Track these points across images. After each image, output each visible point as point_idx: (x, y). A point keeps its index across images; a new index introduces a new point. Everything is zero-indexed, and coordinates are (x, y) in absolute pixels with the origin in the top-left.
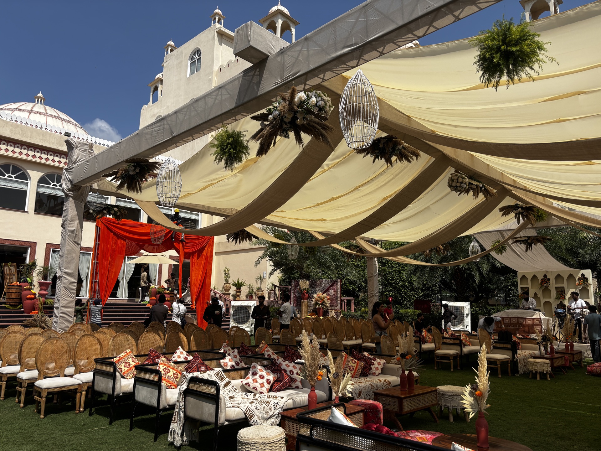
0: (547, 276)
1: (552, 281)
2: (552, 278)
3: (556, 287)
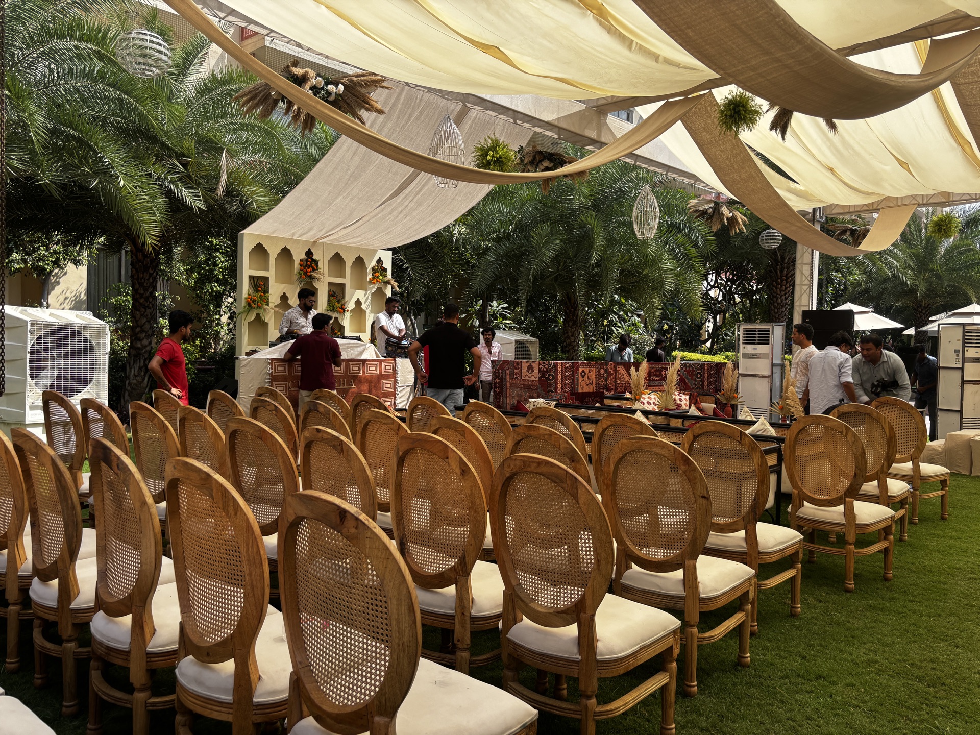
0: (312, 254)
1: (324, 266)
2: (323, 259)
3: (329, 284)
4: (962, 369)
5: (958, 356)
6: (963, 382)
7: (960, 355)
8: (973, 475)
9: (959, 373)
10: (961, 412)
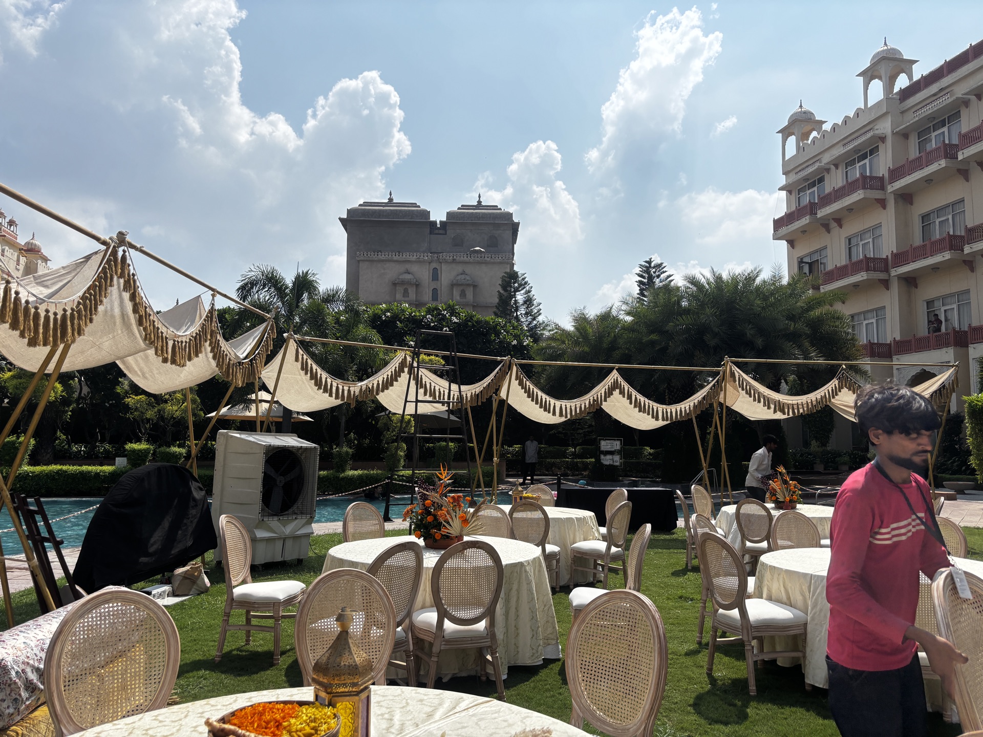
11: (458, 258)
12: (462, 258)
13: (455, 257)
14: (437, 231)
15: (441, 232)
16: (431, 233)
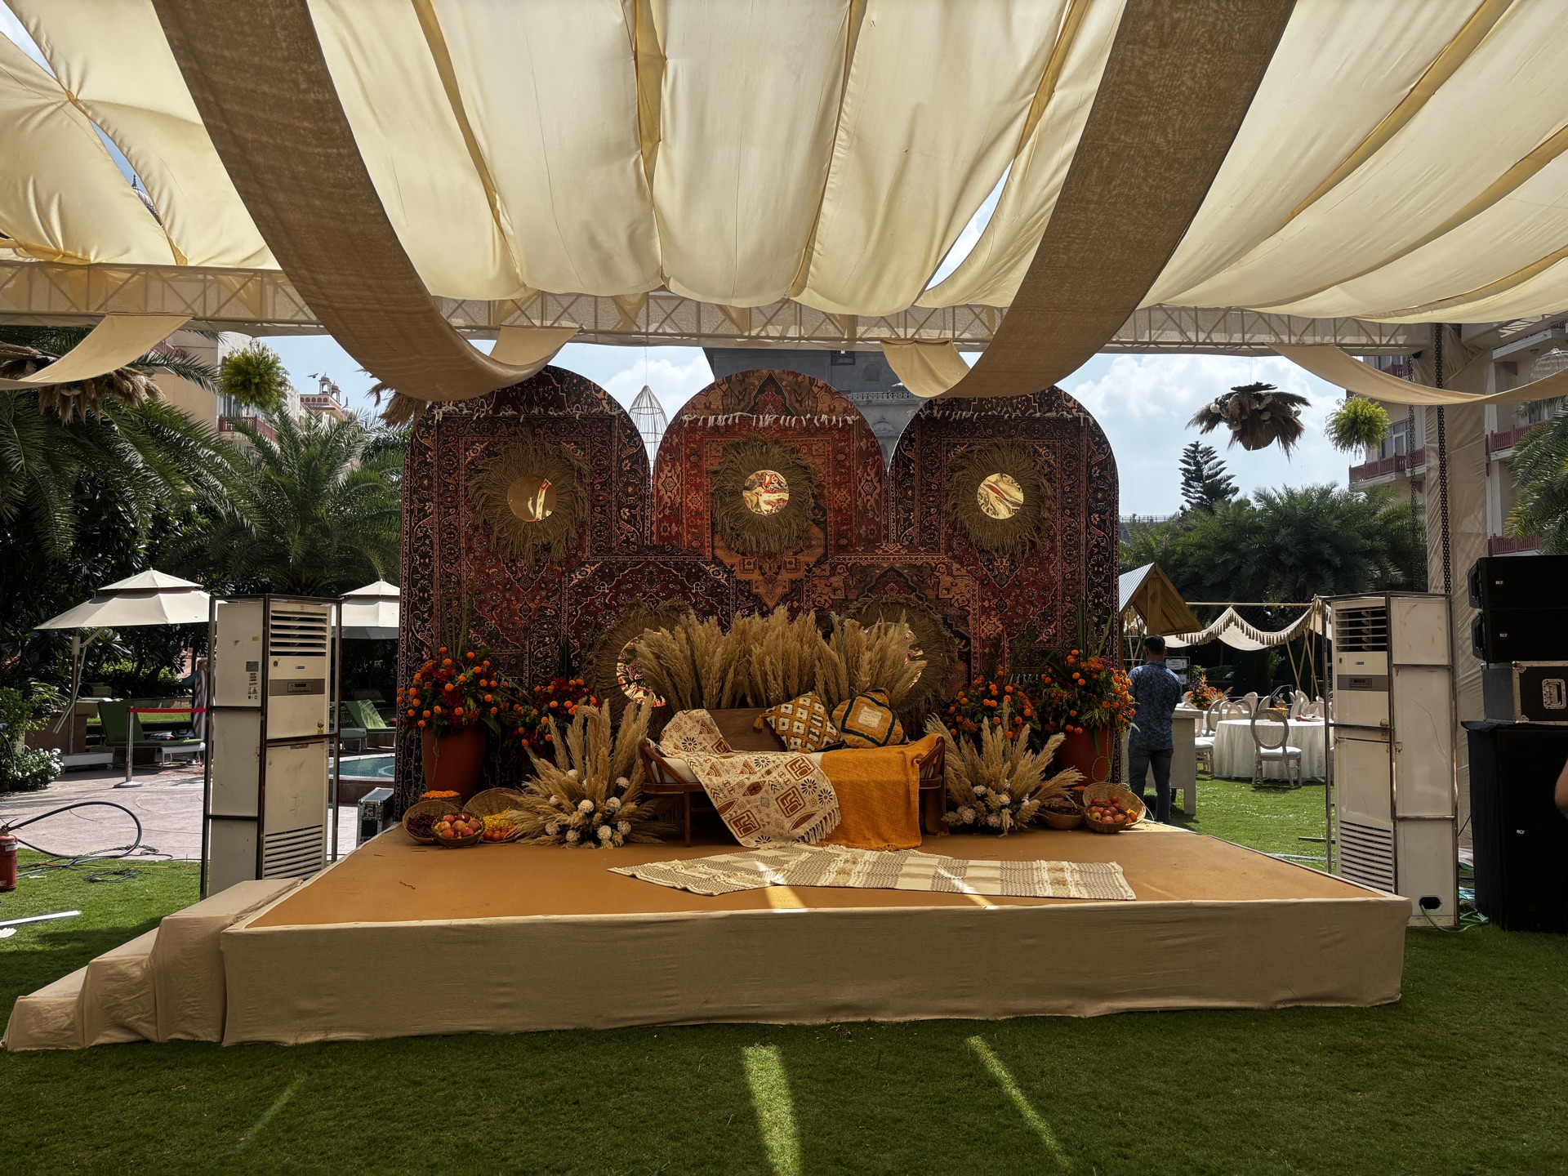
4: (263, 710)
5: (253, 678)
6: (265, 744)
7: (259, 674)
8: (225, 1044)
9: (256, 719)
10: (259, 820)
11: (875, 399)
12: (880, 399)
13: (870, 398)
14: (841, 361)
15: (847, 360)
16: (832, 364)
